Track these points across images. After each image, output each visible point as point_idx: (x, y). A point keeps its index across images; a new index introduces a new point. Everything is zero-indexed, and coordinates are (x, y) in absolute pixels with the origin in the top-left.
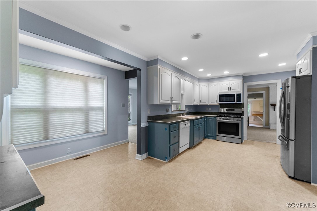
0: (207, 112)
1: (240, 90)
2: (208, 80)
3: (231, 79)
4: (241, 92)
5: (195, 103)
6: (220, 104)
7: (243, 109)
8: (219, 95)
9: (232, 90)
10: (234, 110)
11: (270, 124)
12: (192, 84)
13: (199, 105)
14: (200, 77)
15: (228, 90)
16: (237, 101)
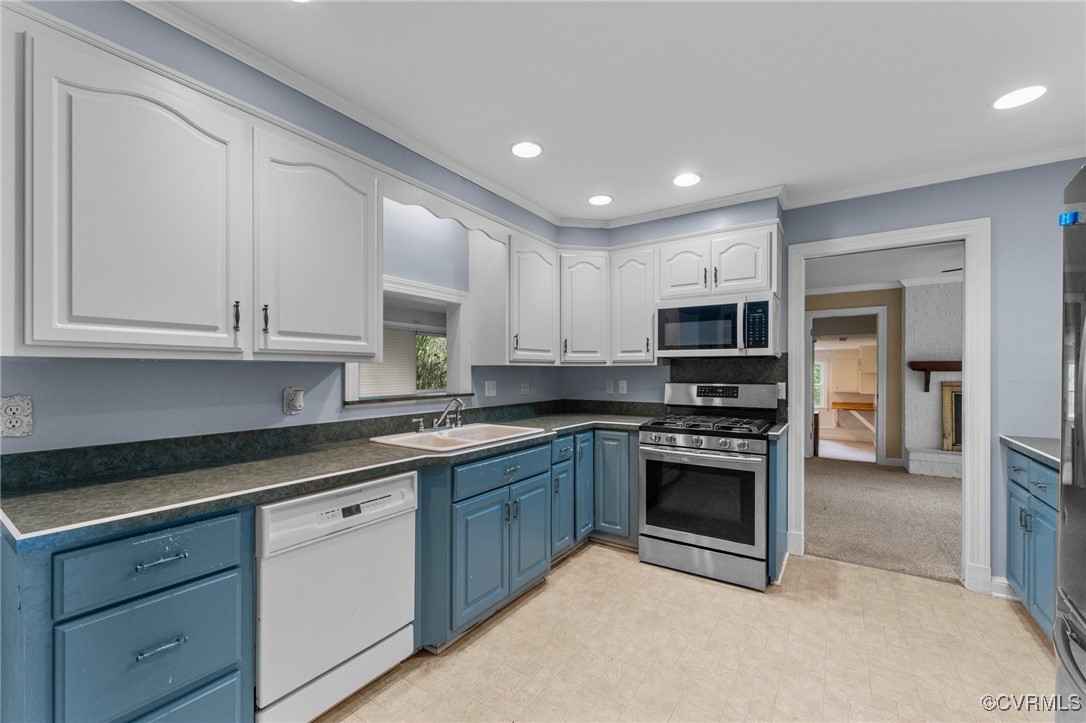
0: (610, 402)
1: (765, 284)
2: (608, 233)
3: (721, 223)
4: (767, 296)
5: (520, 355)
6: (663, 360)
7: (782, 385)
8: (660, 311)
9: (723, 285)
10: (732, 393)
11: (908, 453)
12: (500, 249)
13: (557, 364)
14: (563, 219)
15: (701, 286)
16: (748, 345)
